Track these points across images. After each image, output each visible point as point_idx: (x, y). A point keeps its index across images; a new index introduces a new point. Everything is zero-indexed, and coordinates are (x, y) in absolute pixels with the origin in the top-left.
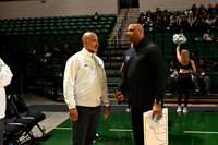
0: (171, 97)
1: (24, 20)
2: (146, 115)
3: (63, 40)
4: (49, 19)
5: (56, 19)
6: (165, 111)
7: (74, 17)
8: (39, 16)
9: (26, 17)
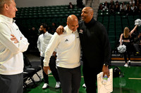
0: (120, 57)
1: (26, 8)
3: (51, 21)
4: (42, 8)
5: (46, 7)
7: (58, 6)
8: (35, 6)
9: (27, 7)
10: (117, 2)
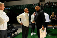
2: (40, 29)
5: (24, 5)
6: (45, 28)
10: (52, 2)
